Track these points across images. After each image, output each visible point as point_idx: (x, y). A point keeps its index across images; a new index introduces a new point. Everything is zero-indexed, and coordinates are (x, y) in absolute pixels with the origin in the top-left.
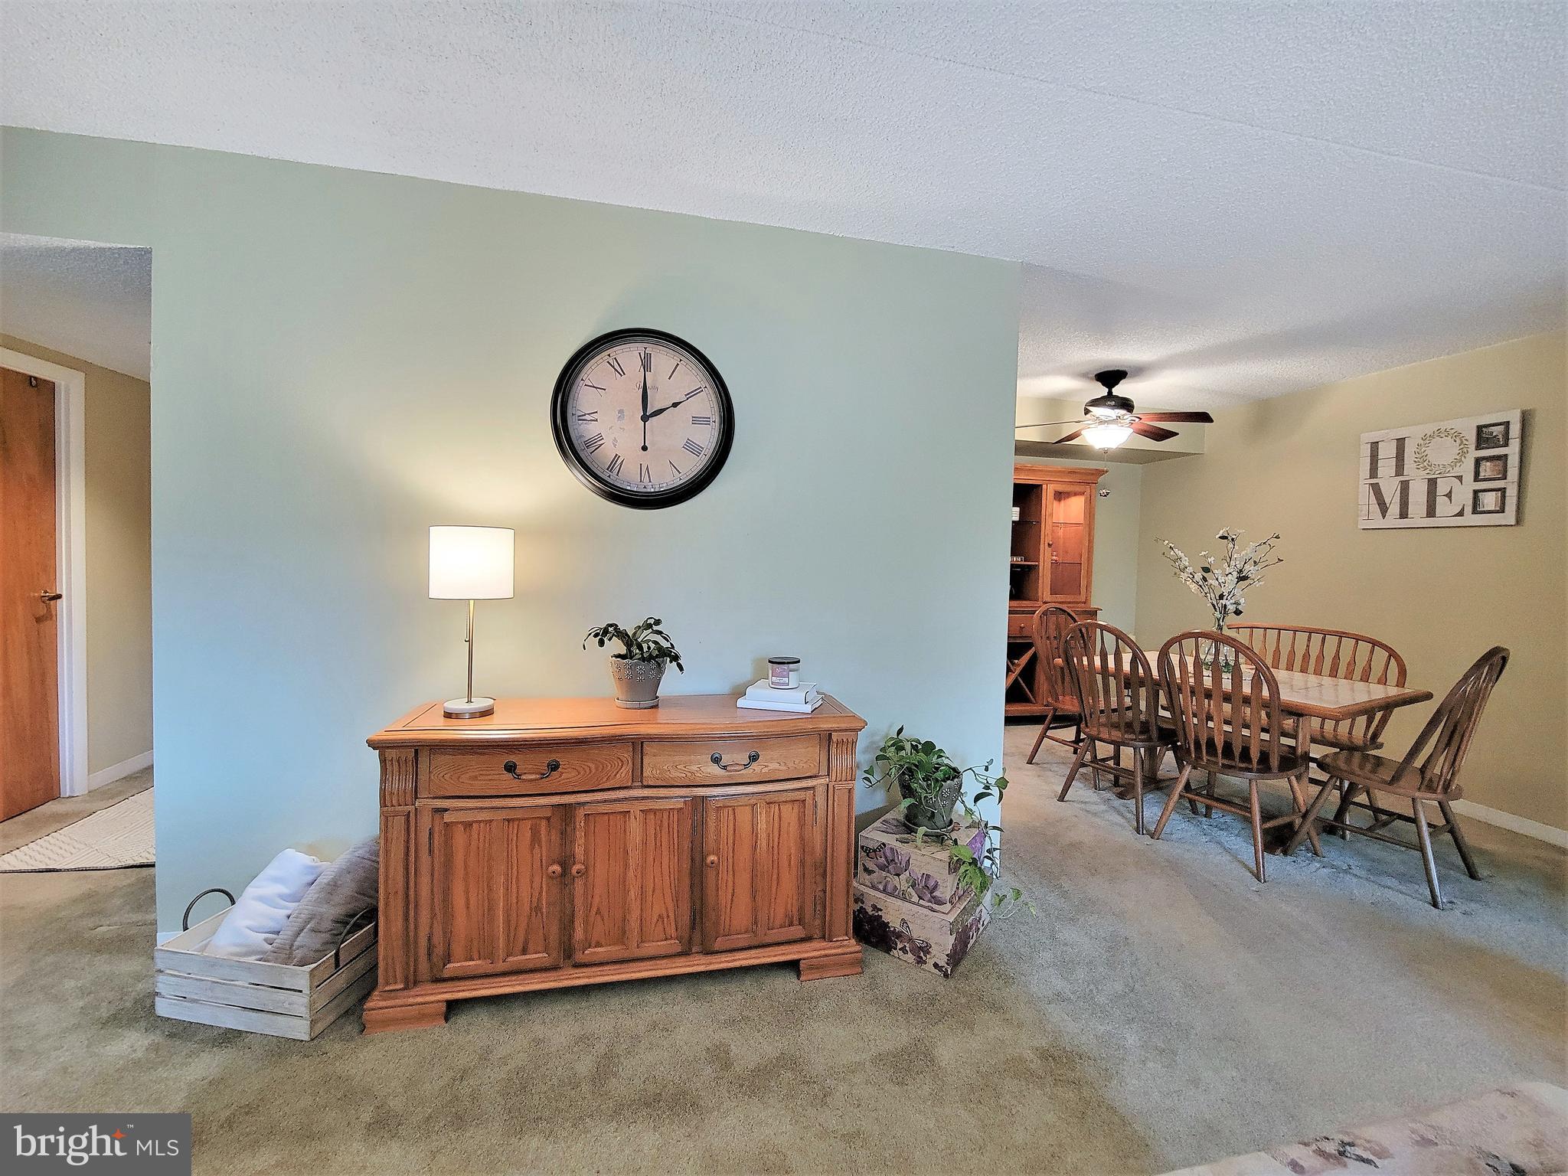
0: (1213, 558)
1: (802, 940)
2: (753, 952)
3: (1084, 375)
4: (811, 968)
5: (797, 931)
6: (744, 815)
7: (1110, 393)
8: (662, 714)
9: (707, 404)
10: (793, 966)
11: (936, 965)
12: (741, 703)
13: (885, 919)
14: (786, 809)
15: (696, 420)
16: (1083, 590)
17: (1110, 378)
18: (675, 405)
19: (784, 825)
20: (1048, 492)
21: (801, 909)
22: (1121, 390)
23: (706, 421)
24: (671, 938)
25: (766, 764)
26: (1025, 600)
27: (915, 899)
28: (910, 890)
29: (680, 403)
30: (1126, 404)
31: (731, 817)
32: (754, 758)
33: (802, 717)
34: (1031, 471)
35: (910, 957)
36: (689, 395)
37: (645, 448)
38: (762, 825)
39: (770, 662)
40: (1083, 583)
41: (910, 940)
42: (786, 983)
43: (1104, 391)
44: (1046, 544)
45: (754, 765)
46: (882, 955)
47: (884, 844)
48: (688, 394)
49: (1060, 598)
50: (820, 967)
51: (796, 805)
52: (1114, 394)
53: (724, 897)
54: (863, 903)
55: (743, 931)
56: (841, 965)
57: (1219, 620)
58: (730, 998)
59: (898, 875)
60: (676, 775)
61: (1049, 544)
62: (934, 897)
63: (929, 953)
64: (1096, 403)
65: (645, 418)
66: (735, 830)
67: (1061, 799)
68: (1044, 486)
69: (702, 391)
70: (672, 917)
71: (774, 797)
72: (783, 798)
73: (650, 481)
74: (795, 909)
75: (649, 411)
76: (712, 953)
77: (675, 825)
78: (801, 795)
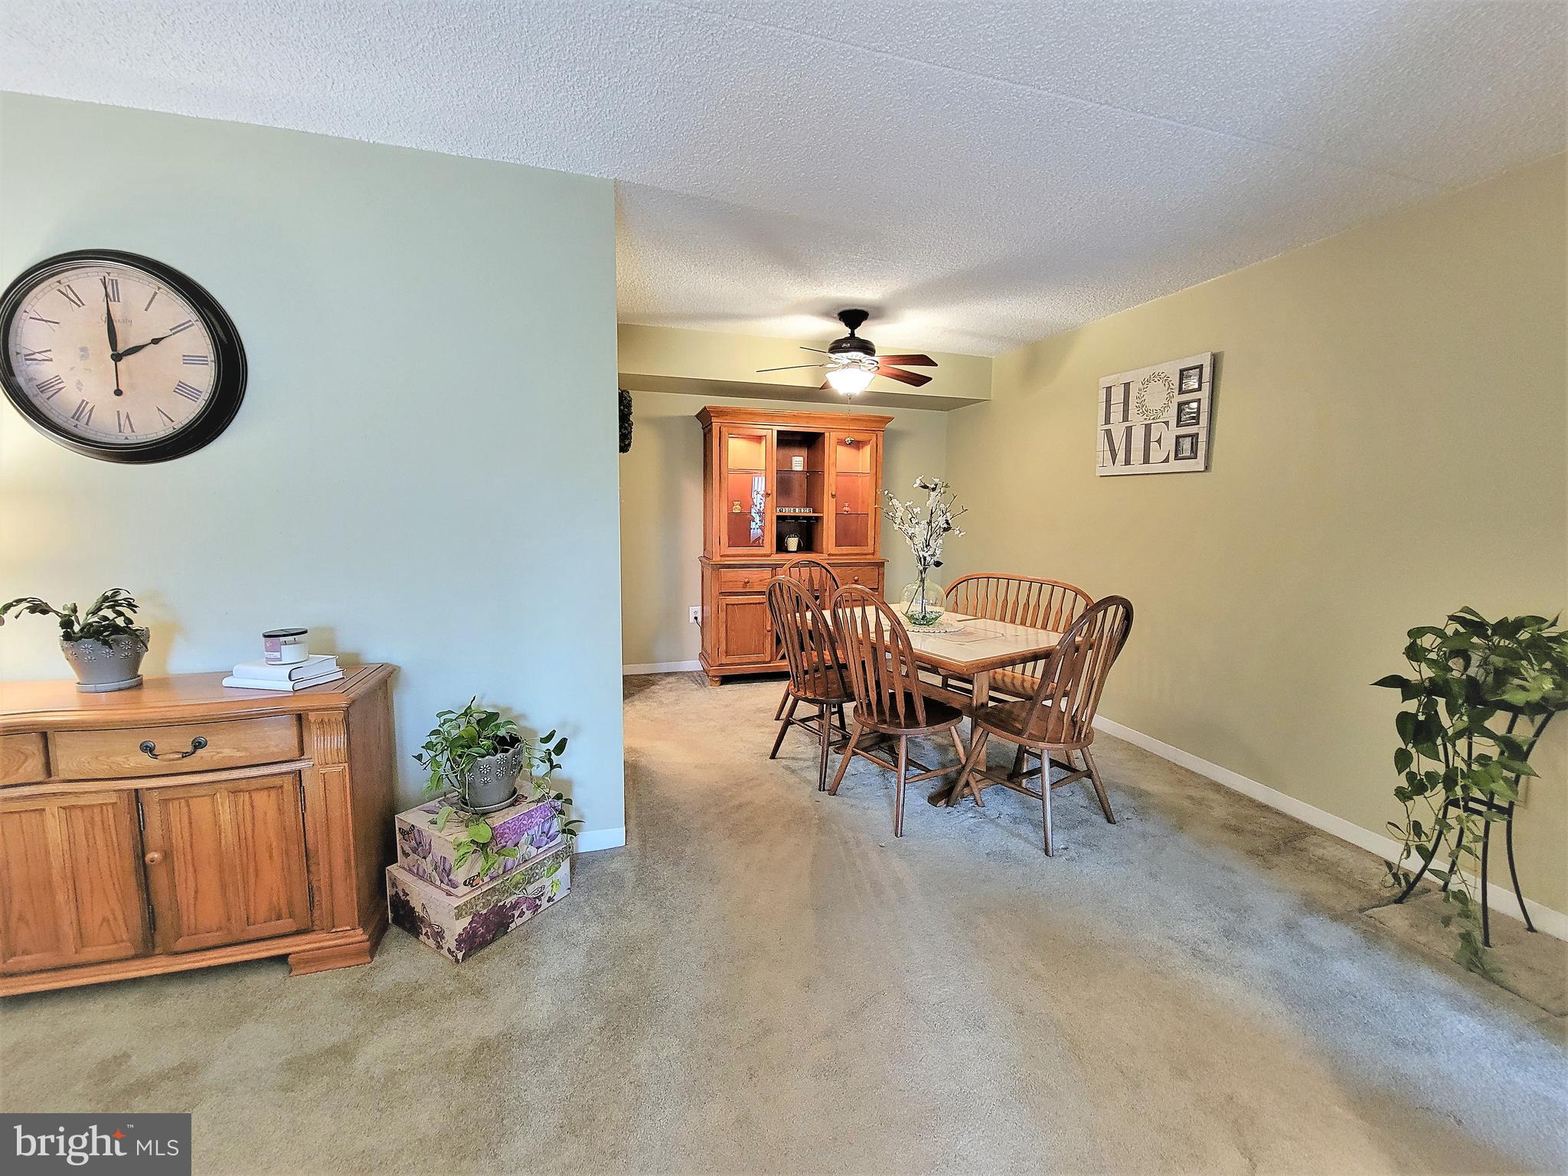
0: (919, 509)
1: (298, 933)
2: (229, 950)
3: (827, 314)
4: (307, 962)
5: (286, 924)
6: (201, 807)
7: (852, 334)
9: (198, 340)
10: (282, 959)
11: (449, 950)
12: (226, 682)
13: (412, 904)
14: (260, 798)
15: (188, 360)
16: (871, 542)
17: (853, 317)
18: (156, 341)
19: (259, 814)
20: (830, 440)
21: (290, 904)
22: (861, 333)
23: (202, 360)
24: (122, 941)
25: (218, 750)
26: (817, 552)
27: (438, 882)
28: (434, 873)
29: (163, 338)
30: (867, 348)
31: (185, 810)
32: (198, 745)
33: (279, 697)
34: (809, 418)
35: (431, 942)
36: (176, 330)
37: (118, 392)
38: (226, 816)
39: (265, 636)
40: (871, 533)
41: (430, 925)
42: (272, 978)
43: (843, 331)
44: (830, 495)
45: (199, 752)
47: (413, 825)
48: (173, 329)
50: (316, 961)
51: (273, 793)
52: (856, 336)
53: (185, 896)
54: (397, 888)
55: (215, 928)
56: (345, 956)
57: (922, 573)
59: (425, 858)
60: (100, 769)
61: (832, 495)
62: (450, 881)
63: (444, 938)
64: (837, 347)
65: (117, 357)
66: (190, 823)
67: (773, 757)
68: (827, 434)
69: (193, 325)
70: (120, 917)
71: (243, 785)
72: (255, 784)
73: (133, 431)
74: (283, 903)
75: (121, 348)
76: (176, 954)
77: (112, 822)
78: (277, 781)
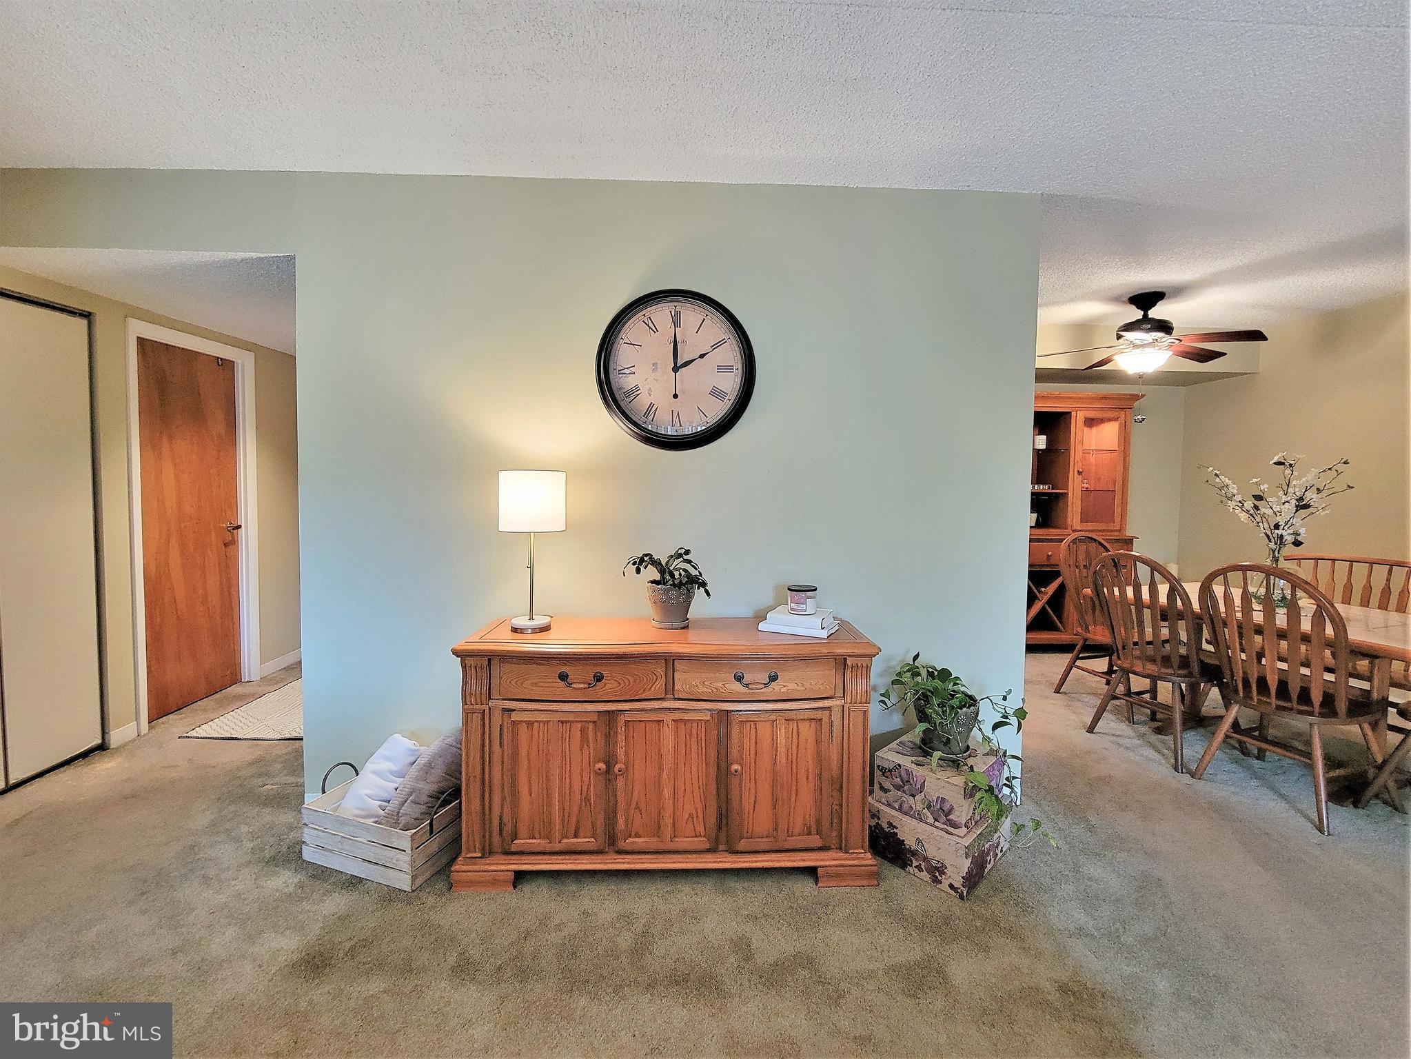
0: (1266, 486)
1: (821, 849)
2: (774, 856)
3: (1117, 299)
4: (829, 875)
5: (815, 841)
6: (765, 730)
7: (1145, 316)
8: (692, 635)
9: (731, 354)
10: (812, 872)
11: (951, 886)
12: (762, 626)
13: (901, 836)
14: (804, 727)
15: (722, 369)
16: (1117, 519)
17: (1145, 300)
18: (702, 356)
19: (802, 739)
20: (1078, 419)
21: (819, 822)
22: (1156, 312)
23: (729, 369)
24: (700, 836)
25: (784, 684)
26: (1051, 528)
27: (931, 820)
28: (926, 811)
29: (707, 353)
30: (1164, 327)
31: (753, 731)
32: (773, 678)
33: (819, 641)
34: (1058, 398)
35: (925, 876)
36: (715, 347)
37: (675, 396)
38: (781, 739)
39: (789, 589)
40: (1118, 511)
41: (926, 859)
42: (804, 888)
43: (1139, 314)
44: (1076, 472)
45: (773, 684)
46: (898, 870)
47: (899, 765)
48: (713, 346)
49: (1090, 526)
50: (838, 876)
51: (813, 724)
52: (1150, 317)
53: (748, 804)
54: (879, 818)
55: (765, 834)
56: (858, 876)
57: (1274, 552)
58: (754, 895)
59: (914, 796)
60: (703, 690)
61: (1079, 471)
62: (949, 820)
63: (944, 873)
64: (1129, 327)
65: (676, 369)
66: (756, 743)
67: (1091, 730)
68: (1073, 414)
69: (726, 342)
70: (701, 816)
71: (792, 715)
72: (801, 715)
73: (681, 426)
74: (813, 819)
75: (680, 362)
76: (737, 852)
77: (703, 735)
78: (818, 715)
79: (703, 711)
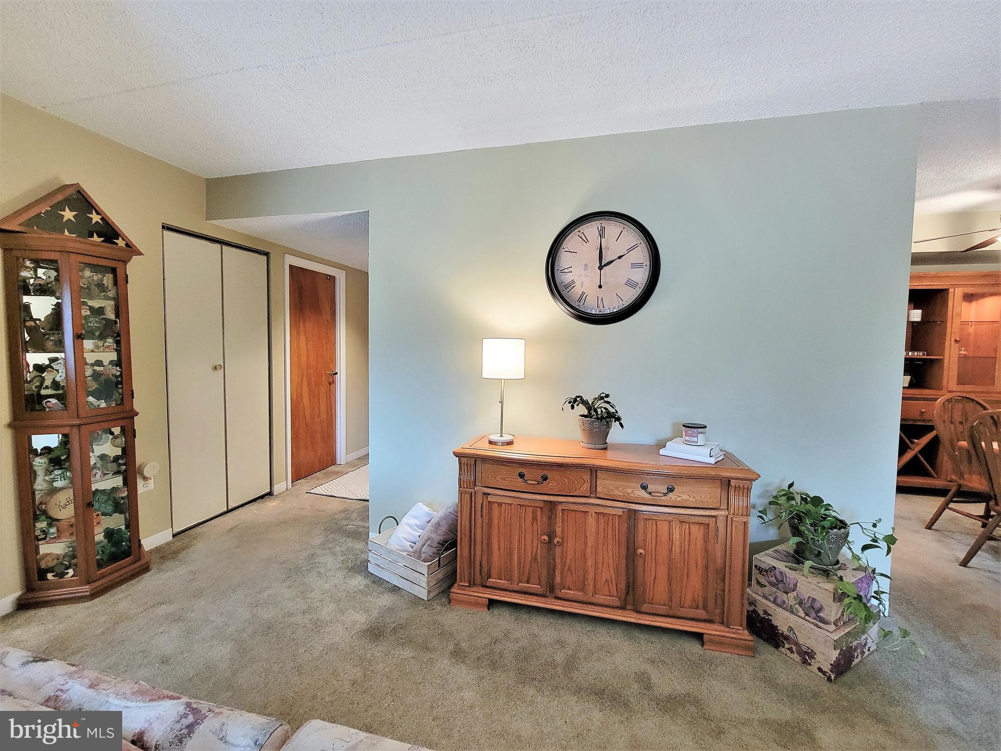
1: (705, 621)
2: (669, 620)
4: (713, 642)
5: (701, 613)
6: (663, 527)
8: (609, 454)
9: (642, 255)
10: (699, 637)
11: (820, 669)
12: (662, 452)
13: (775, 623)
14: (695, 529)
15: (634, 266)
16: (998, 382)
18: (620, 257)
19: (693, 537)
20: (956, 295)
21: (705, 600)
23: (640, 265)
24: (613, 596)
25: (680, 495)
27: (803, 615)
28: (797, 606)
29: (624, 255)
31: (654, 527)
32: (671, 490)
33: (707, 466)
34: (936, 277)
35: (796, 657)
36: (630, 250)
37: (600, 287)
38: (676, 535)
39: (684, 426)
40: (998, 375)
41: (796, 644)
42: (693, 648)
44: (953, 341)
45: (671, 494)
46: (771, 648)
47: (774, 567)
48: (628, 250)
49: (967, 388)
50: (720, 643)
51: (702, 528)
53: (649, 580)
54: (756, 606)
55: (662, 603)
56: (737, 646)
58: (655, 646)
59: (787, 593)
60: (618, 493)
61: (956, 340)
62: (819, 617)
63: (813, 658)
65: (601, 268)
66: (657, 536)
68: (951, 290)
69: (638, 246)
70: (614, 582)
71: (685, 518)
72: (693, 519)
73: (604, 307)
74: (701, 600)
75: (603, 263)
76: (641, 613)
77: (617, 526)
78: (706, 520)
79: (617, 509)
